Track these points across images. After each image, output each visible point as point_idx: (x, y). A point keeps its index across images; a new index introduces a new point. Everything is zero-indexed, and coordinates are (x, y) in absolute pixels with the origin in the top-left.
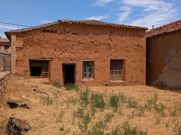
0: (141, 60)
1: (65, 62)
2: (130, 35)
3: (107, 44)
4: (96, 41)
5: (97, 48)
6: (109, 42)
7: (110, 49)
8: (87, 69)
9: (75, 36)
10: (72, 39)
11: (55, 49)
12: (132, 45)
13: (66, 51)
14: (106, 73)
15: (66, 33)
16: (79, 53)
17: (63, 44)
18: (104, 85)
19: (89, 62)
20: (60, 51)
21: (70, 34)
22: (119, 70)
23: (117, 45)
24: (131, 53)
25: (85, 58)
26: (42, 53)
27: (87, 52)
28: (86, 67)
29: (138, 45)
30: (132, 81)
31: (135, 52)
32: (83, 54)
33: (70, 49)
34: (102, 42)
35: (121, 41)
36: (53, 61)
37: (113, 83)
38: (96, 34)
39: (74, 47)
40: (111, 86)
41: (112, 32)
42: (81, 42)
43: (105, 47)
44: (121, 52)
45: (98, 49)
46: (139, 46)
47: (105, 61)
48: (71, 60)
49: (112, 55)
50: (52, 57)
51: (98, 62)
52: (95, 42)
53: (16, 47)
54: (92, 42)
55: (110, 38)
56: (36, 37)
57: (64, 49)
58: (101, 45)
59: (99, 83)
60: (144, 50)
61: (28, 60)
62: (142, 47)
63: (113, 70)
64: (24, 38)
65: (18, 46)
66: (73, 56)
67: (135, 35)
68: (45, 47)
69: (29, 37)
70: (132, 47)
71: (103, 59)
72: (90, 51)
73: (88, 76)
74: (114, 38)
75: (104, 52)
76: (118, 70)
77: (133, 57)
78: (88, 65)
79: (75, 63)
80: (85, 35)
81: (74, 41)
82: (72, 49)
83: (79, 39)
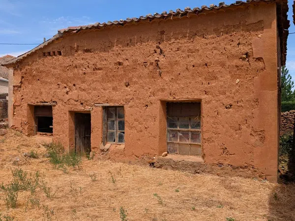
0: (257, 101)
1: (73, 109)
2: (217, 31)
3: (151, 64)
4: (127, 59)
5: (130, 75)
6: (157, 59)
7: (161, 75)
8: (115, 122)
9: (88, 55)
10: (82, 62)
11: (58, 84)
12: (223, 58)
13: (74, 87)
14: (150, 135)
15: (73, 51)
16: (95, 89)
17: (70, 74)
18: (144, 164)
19: (118, 108)
20: (66, 87)
21: (79, 52)
22: (192, 127)
23: (177, 63)
24: (221, 81)
25: (106, 99)
26: (41, 93)
27: (110, 85)
28: (113, 119)
29: (247, 54)
30: (226, 163)
31: (234, 77)
32: (102, 90)
33: (79, 82)
34: (141, 60)
35: (190, 50)
36: (57, 107)
37: (169, 161)
38: (128, 45)
39: (87, 78)
40: (160, 167)
41: (162, 33)
42: (99, 66)
43: (146, 71)
44: (188, 81)
45: (131, 79)
46: (251, 59)
47: (147, 106)
48: (82, 104)
49: (163, 90)
50: (54, 99)
51: (131, 107)
52: (126, 63)
53: (14, 86)
54: (120, 64)
55: (158, 47)
56: (34, 68)
57: (71, 83)
58: (138, 67)
59: (134, 155)
60: (268, 69)
61: (26, 105)
62: (259, 59)
63: (176, 127)
64: (23, 71)
65: (15, 85)
66: (84, 96)
67: (234, 26)
68: (46, 83)
69: (27, 67)
70: (223, 65)
71: (142, 100)
72: (116, 84)
73: (117, 139)
74: (168, 45)
75: (145, 83)
76: (190, 129)
77: (228, 94)
78: (116, 115)
79: (88, 110)
80: (105, 51)
81: (86, 66)
82: (83, 82)
83: (94, 61)
